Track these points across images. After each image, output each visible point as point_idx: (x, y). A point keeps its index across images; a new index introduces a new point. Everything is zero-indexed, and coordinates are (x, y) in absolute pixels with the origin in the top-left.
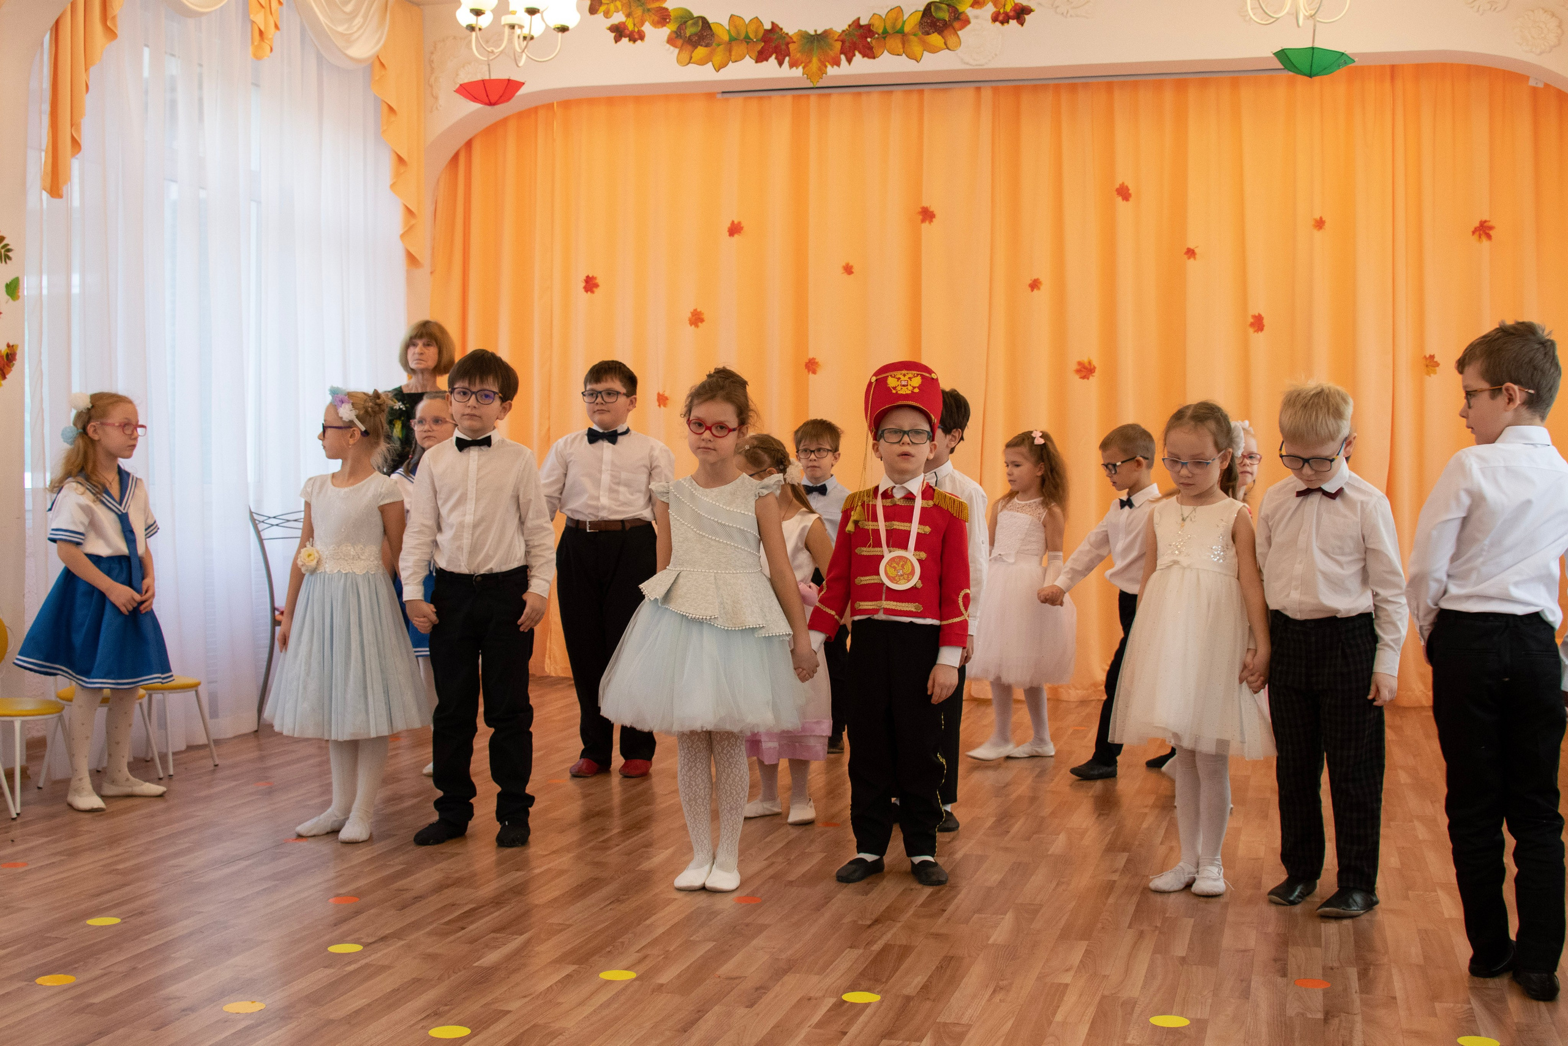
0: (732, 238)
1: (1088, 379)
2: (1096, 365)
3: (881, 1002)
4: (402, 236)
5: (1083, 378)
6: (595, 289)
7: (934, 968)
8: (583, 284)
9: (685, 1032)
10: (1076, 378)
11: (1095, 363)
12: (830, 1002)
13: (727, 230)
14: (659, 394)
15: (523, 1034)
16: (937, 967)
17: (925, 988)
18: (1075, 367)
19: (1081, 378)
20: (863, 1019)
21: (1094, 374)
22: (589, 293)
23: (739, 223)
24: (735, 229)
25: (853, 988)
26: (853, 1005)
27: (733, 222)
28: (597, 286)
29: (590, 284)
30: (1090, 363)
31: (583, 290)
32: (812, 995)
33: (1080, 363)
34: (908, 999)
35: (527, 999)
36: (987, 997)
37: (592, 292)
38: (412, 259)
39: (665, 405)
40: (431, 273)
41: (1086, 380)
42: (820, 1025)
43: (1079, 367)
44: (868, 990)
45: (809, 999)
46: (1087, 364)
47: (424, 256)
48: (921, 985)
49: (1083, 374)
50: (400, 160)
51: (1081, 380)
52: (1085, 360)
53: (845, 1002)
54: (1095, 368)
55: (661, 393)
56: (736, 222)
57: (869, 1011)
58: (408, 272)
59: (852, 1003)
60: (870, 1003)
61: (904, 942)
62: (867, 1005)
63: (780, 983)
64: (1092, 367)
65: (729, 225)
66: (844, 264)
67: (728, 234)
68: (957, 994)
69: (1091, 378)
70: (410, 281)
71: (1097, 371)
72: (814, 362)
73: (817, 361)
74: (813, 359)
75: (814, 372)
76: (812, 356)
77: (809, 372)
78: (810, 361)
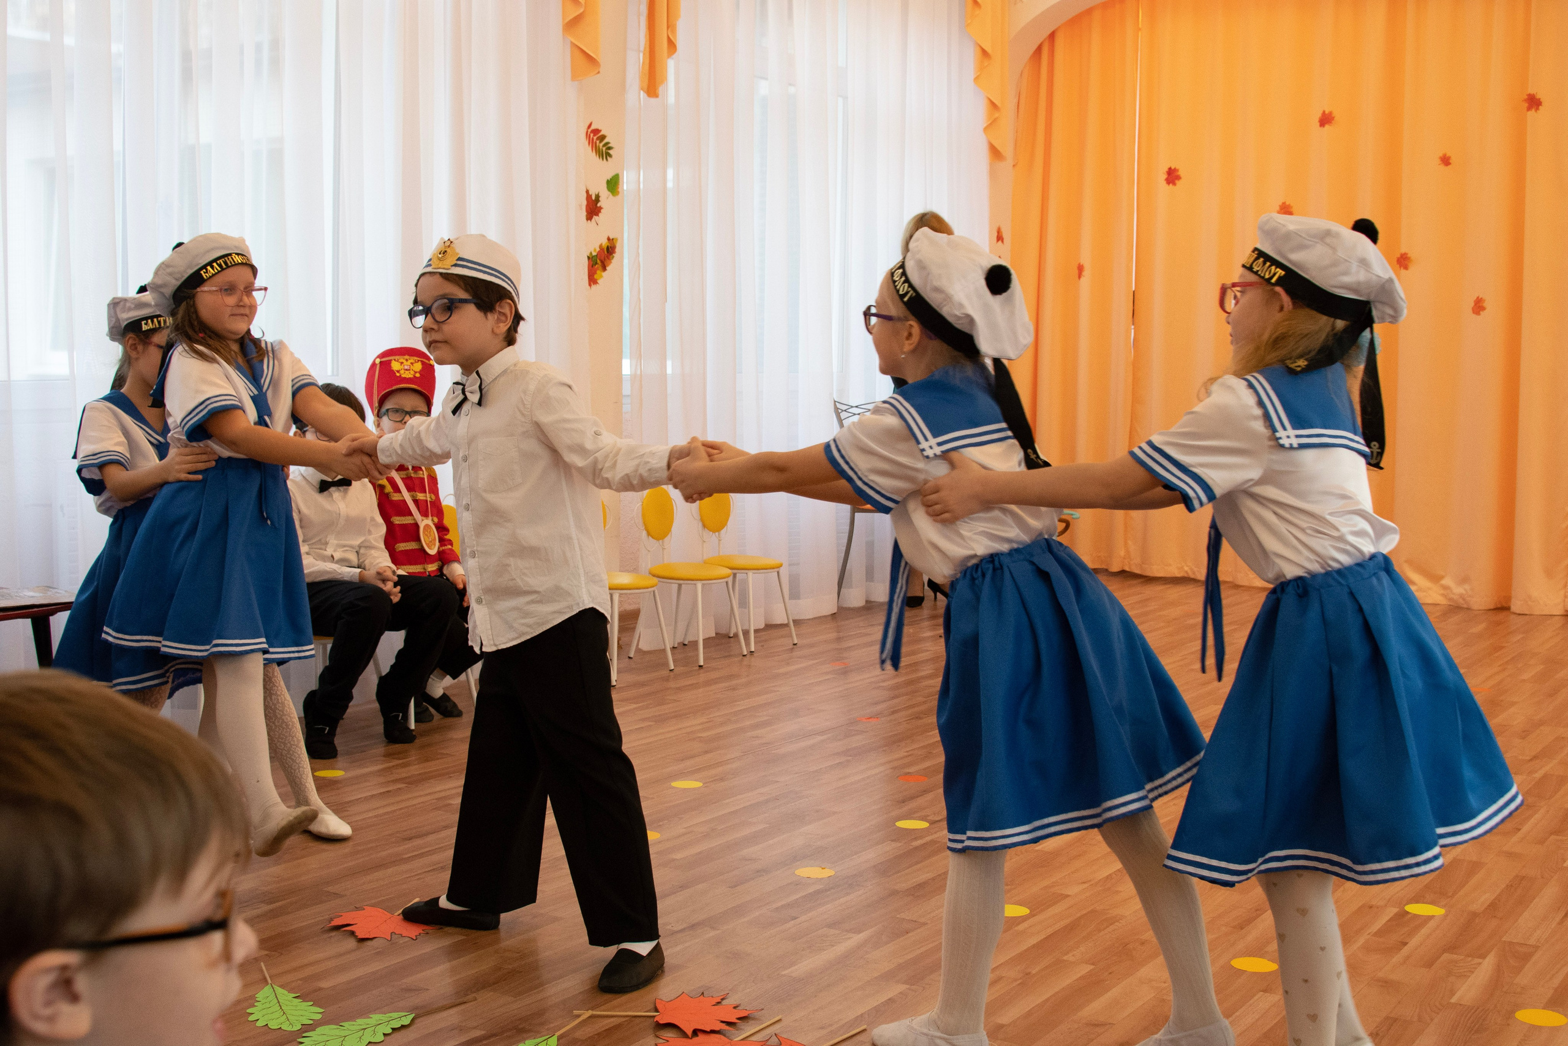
0: (1322, 128)
3: (1445, 916)
4: (986, 129)
6: (1177, 182)
7: (1503, 886)
8: (1165, 176)
9: (1242, 929)
12: (1392, 911)
13: (1317, 120)
15: (1080, 918)
16: (1507, 886)
17: (1493, 906)
20: (1424, 931)
22: (1171, 185)
23: (1331, 113)
24: (1326, 120)
25: (1417, 899)
26: (1416, 916)
27: (1324, 112)
28: (1178, 178)
29: (1172, 176)
31: (1165, 182)
32: (1374, 903)
34: (1475, 915)
35: (1086, 886)
36: (1558, 919)
37: (1174, 184)
38: (995, 153)
40: (1014, 166)
42: (1379, 933)
44: (1433, 903)
45: (1371, 907)
47: (1008, 150)
48: (1488, 903)
50: (984, 53)
53: (1408, 913)
56: (1327, 112)
57: (1431, 924)
58: (991, 165)
59: (1415, 914)
60: (1433, 917)
61: (1474, 859)
62: (1431, 917)
63: (1342, 889)
65: (1319, 115)
66: (1441, 155)
67: (1318, 124)
68: (1526, 914)
70: (993, 174)
72: (1406, 258)
73: (1409, 255)
74: (1405, 254)
75: (1406, 268)
76: (1403, 251)
77: (1400, 267)
78: (1399, 256)
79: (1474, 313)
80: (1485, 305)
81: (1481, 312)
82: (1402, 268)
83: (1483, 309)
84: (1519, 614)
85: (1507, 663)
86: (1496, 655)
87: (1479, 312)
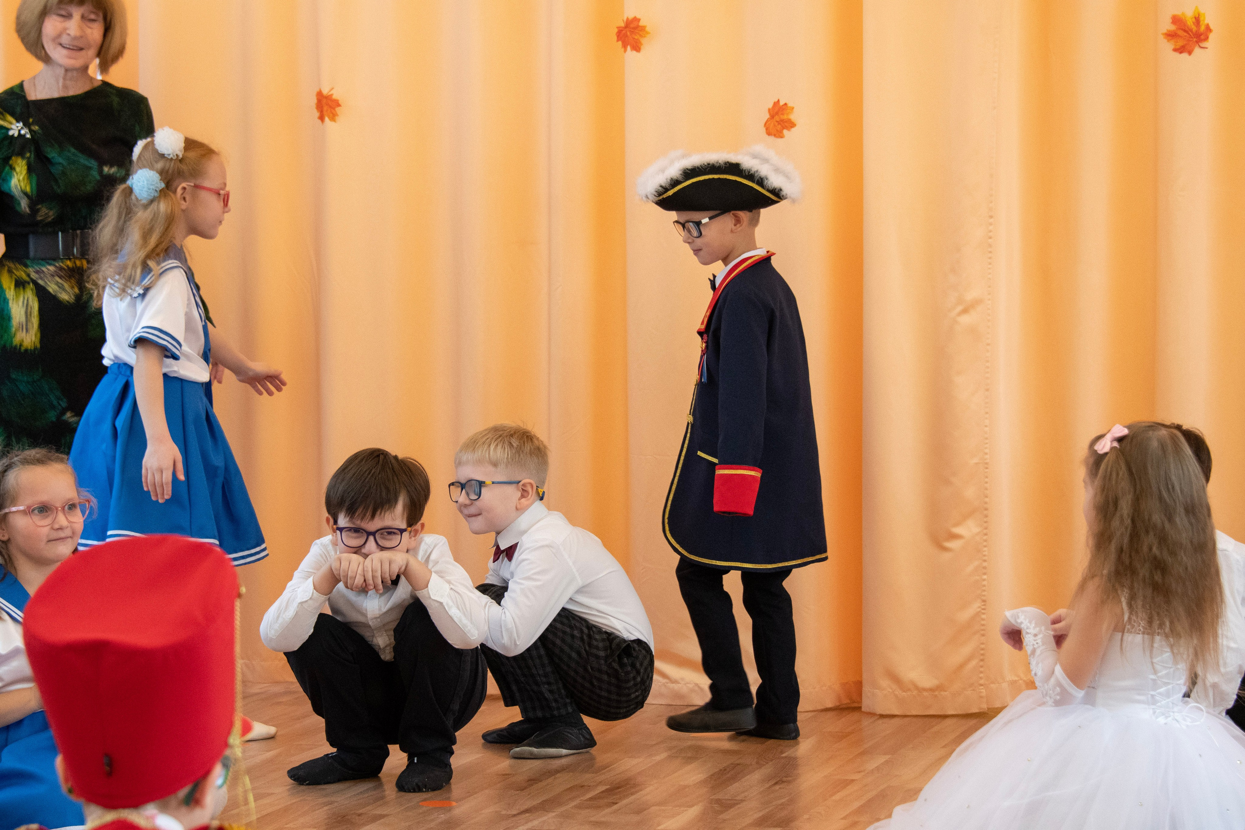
1: (1190, 53)
2: (1212, 27)
5: (1180, 50)
10: (1167, 47)
11: (1209, 19)
14: (320, 95)
18: (1167, 26)
19: (1175, 50)
21: (1203, 44)
30: (1197, 20)
33: (1176, 20)
39: (333, 118)
41: (1185, 55)
43: (1173, 28)
46: (1190, 23)
49: (1181, 43)
51: (1176, 54)
52: (1188, 14)
54: (1208, 29)
55: (325, 92)
64: (1203, 28)
69: (1197, 50)
71: (1211, 36)
72: (638, 26)
73: (641, 23)
74: (636, 20)
75: (637, 48)
76: (630, 14)
77: (625, 46)
78: (623, 25)
79: (769, 133)
80: (793, 117)
81: (785, 132)
82: (629, 48)
83: (790, 125)
84: (882, 716)
85: (860, 811)
86: (837, 797)
87: (781, 132)
